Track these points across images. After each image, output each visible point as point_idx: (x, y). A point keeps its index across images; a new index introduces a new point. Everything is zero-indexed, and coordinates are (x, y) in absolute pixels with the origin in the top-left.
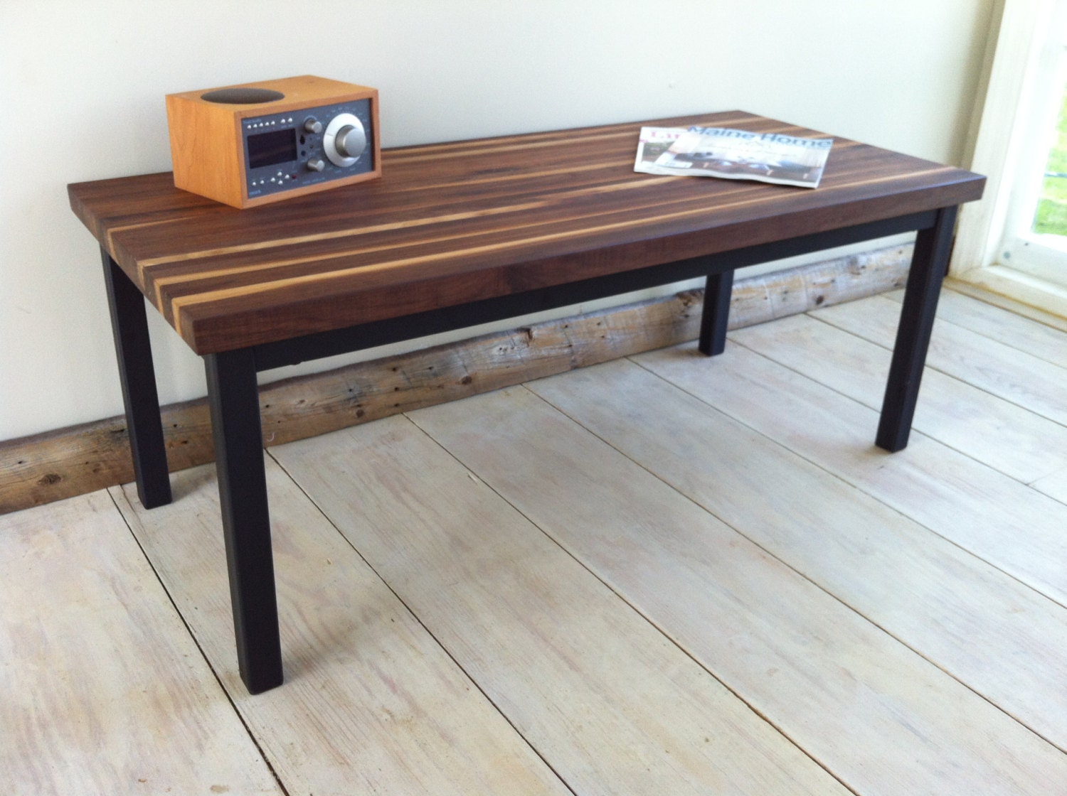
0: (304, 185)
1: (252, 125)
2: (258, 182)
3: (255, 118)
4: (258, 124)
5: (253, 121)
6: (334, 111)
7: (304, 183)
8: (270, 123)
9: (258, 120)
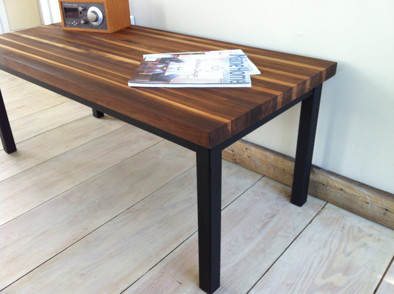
0: (83, 28)
1: (65, 4)
2: (68, 23)
3: (66, 2)
4: (66, 4)
5: (65, 3)
6: (91, 5)
7: (82, 27)
8: (75, 5)
9: (67, 3)
